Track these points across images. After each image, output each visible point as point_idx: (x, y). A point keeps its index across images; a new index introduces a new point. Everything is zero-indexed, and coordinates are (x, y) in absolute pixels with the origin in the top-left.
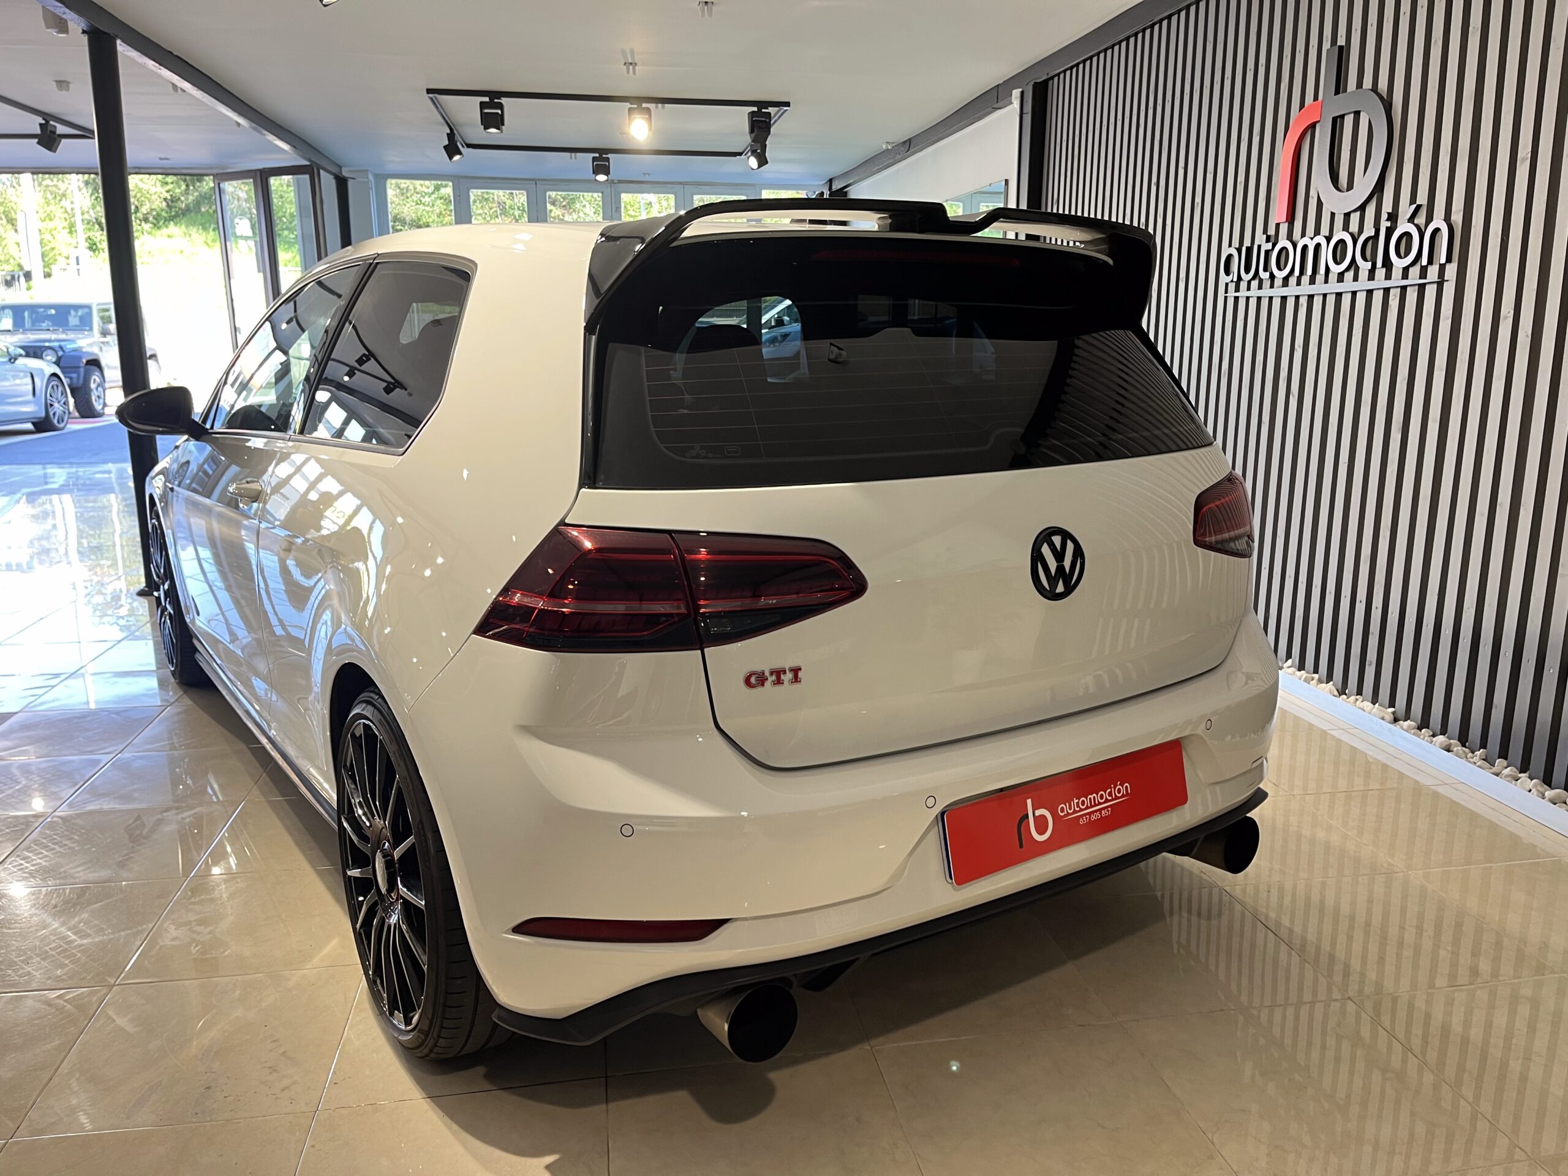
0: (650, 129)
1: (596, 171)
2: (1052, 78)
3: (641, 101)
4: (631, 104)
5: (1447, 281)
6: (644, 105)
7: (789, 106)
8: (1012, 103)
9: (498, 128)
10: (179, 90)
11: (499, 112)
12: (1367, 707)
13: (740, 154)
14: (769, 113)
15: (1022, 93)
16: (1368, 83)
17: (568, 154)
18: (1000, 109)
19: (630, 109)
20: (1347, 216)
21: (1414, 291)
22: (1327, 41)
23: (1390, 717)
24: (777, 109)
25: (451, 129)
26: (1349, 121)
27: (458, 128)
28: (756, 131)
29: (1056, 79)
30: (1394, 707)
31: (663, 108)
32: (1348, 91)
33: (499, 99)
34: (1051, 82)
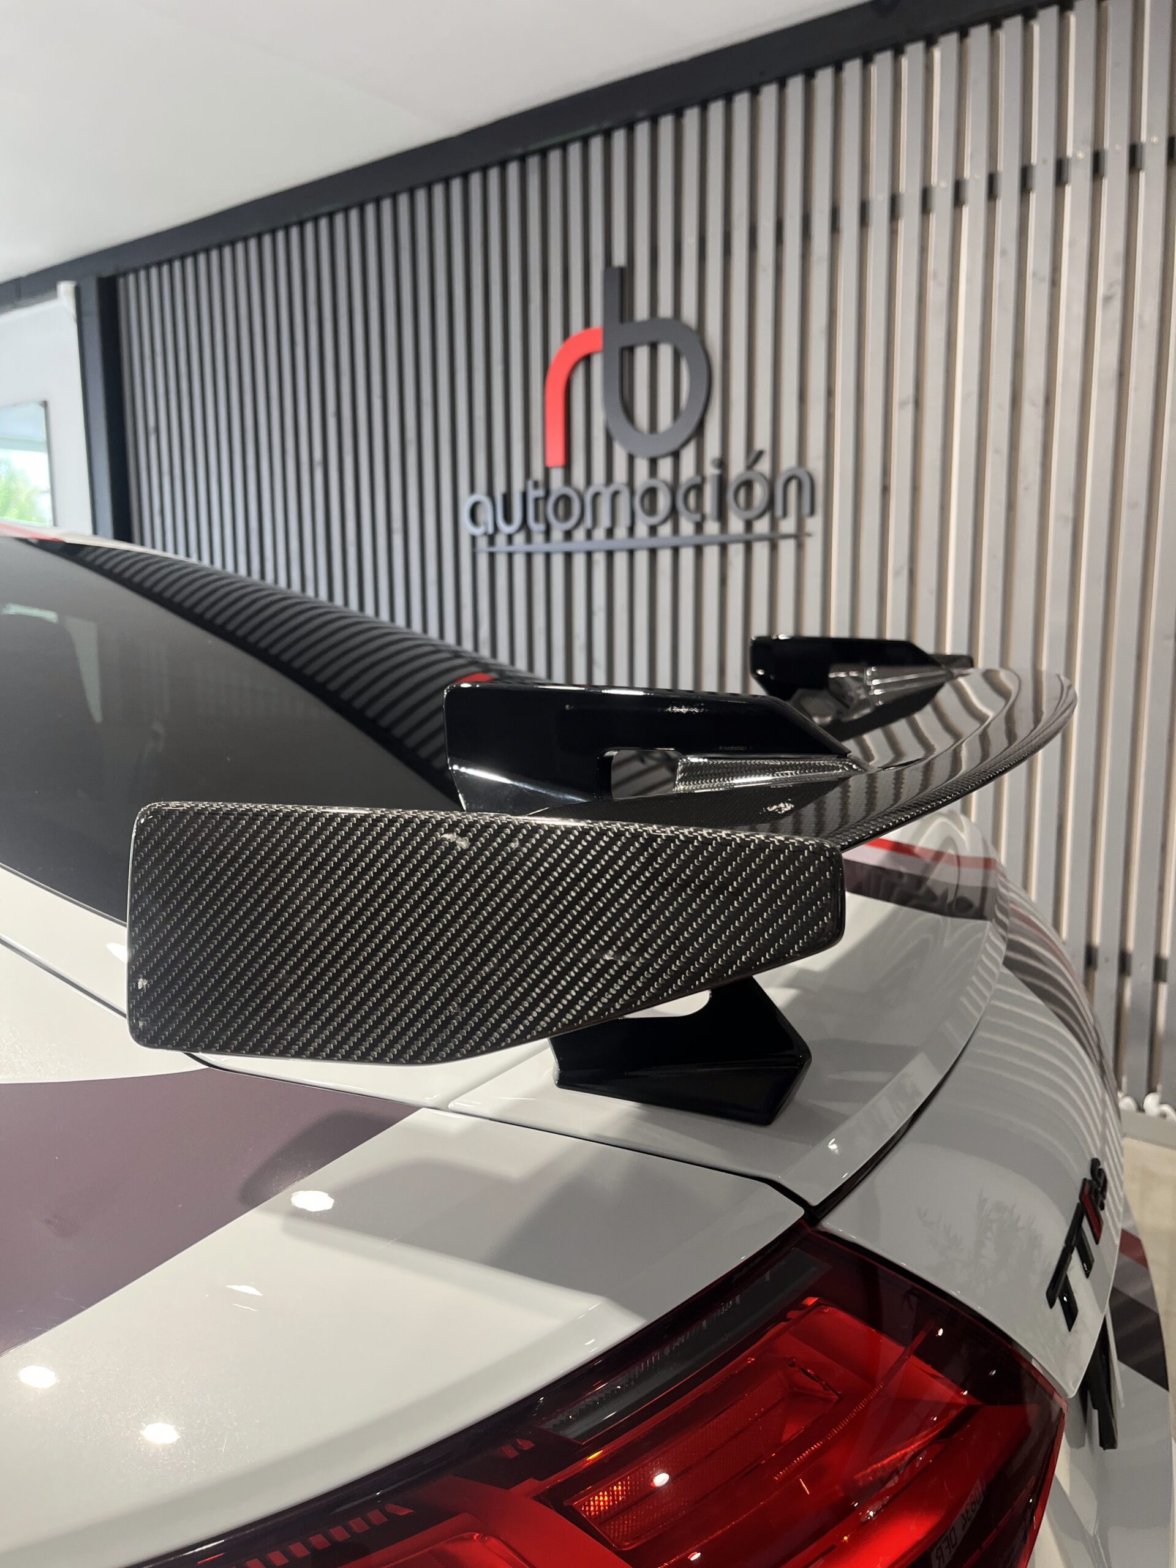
2: (122, 276)
5: (809, 535)
15: (78, 287)
16: (665, 309)
20: (653, 463)
21: (764, 544)
32: (637, 319)
34: (121, 281)
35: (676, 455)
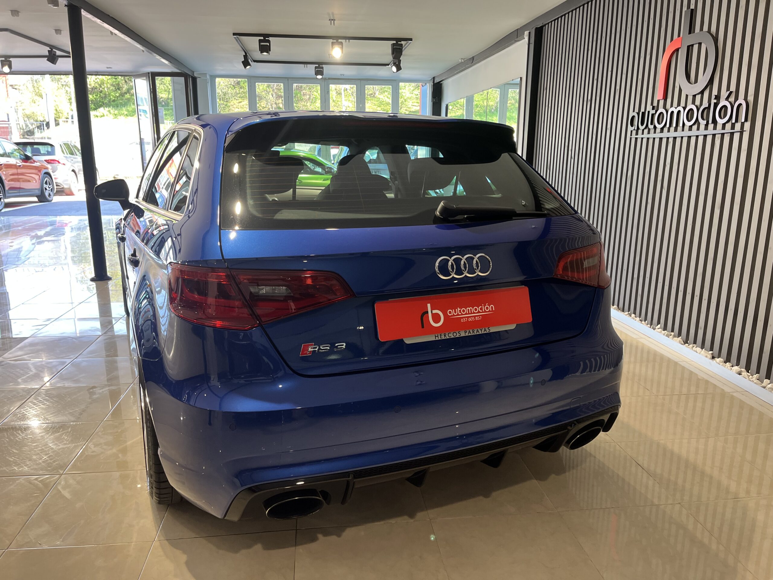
0: (342, 53)
1: (317, 73)
2: (545, 25)
3: (337, 39)
4: (333, 40)
5: (745, 130)
6: (340, 41)
7: (412, 40)
8: (524, 38)
9: (268, 53)
10: (114, 34)
11: (268, 44)
12: (699, 350)
13: (388, 65)
14: (402, 44)
15: (530, 33)
16: (706, 27)
17: (302, 65)
18: (519, 41)
19: (332, 43)
20: (694, 96)
21: (728, 136)
22: (685, 6)
23: (710, 356)
24: (406, 42)
25: (246, 53)
26: (696, 47)
27: (249, 53)
28: (395, 53)
29: (547, 26)
30: (713, 351)
31: (349, 42)
32: (695, 32)
33: (268, 38)
34: (544, 27)
35: (702, 93)
